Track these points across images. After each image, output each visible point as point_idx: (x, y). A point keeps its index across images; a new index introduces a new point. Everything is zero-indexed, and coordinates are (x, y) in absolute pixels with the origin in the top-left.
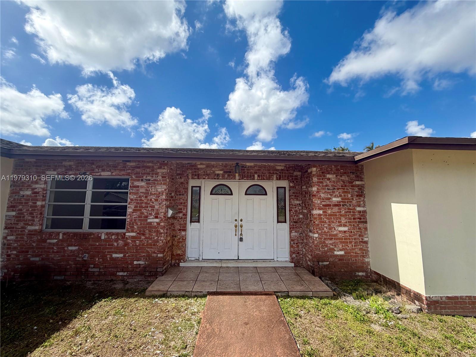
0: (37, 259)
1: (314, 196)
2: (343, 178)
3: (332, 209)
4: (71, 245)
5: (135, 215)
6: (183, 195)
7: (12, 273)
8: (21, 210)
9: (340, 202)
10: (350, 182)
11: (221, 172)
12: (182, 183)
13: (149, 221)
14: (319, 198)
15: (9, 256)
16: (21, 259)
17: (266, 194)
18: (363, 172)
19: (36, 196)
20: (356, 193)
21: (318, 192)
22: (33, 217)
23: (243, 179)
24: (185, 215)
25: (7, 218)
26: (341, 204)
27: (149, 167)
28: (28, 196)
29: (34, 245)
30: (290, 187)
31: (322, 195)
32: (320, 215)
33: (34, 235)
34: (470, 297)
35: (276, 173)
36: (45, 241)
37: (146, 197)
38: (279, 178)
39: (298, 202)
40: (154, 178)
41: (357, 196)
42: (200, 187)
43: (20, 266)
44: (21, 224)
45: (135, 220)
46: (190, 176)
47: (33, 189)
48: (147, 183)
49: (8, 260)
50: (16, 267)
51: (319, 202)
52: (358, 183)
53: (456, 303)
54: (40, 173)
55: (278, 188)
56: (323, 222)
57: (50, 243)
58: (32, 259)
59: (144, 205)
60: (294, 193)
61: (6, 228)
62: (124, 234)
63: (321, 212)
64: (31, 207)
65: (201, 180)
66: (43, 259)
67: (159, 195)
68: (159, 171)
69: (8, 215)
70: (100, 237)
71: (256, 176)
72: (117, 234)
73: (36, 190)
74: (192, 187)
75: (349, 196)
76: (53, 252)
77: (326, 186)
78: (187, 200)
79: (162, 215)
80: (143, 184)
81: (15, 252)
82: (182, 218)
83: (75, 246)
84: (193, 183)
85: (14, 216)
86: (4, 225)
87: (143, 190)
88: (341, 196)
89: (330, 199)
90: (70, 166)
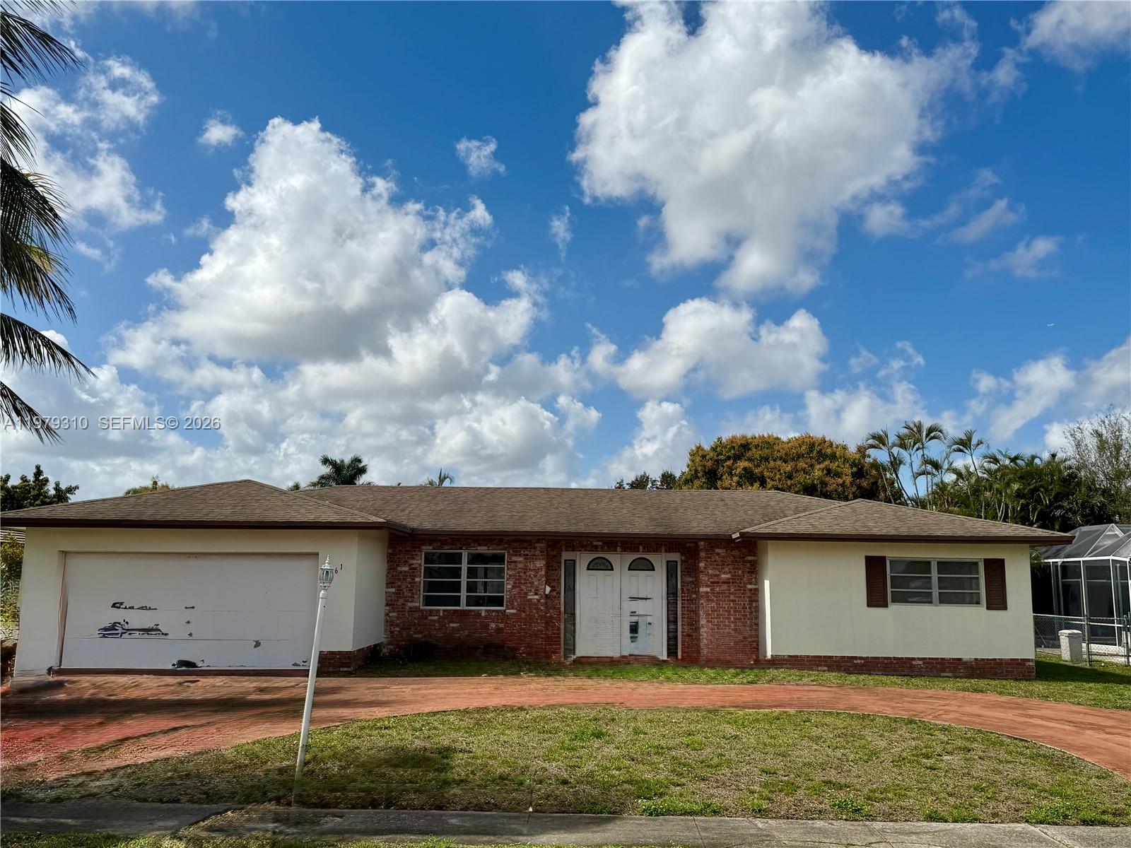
0: (420, 636)
1: (702, 572)
2: (734, 553)
3: (720, 586)
4: (452, 622)
5: (515, 591)
6: (556, 570)
7: (397, 650)
8: (400, 586)
9: (729, 579)
10: (740, 558)
11: (600, 543)
12: (554, 556)
13: (529, 597)
14: (706, 575)
15: (392, 632)
16: (405, 636)
17: (653, 570)
18: (756, 547)
19: (414, 572)
20: (748, 570)
21: (705, 568)
22: (413, 594)
23: (625, 551)
24: (559, 593)
25: (388, 594)
26: (731, 581)
27: (526, 541)
28: (405, 572)
29: (416, 621)
30: (682, 561)
31: (710, 571)
32: (707, 593)
33: (415, 611)
34: (808, 656)
35: (665, 545)
36: (426, 618)
37: (525, 573)
38: (669, 550)
39: (690, 579)
40: (532, 553)
41: (749, 572)
42: (574, 561)
43: (404, 643)
44: (401, 601)
45: (515, 597)
46: (564, 548)
47: (410, 565)
48: (525, 559)
49: (392, 637)
50: (401, 643)
51: (706, 578)
52: (750, 558)
53: (795, 660)
54: (415, 547)
55: (668, 562)
56: (709, 600)
57: (431, 620)
58: (414, 636)
59: (523, 581)
60: (686, 568)
61: (387, 605)
62: (505, 611)
63: (708, 590)
64: (410, 583)
65: (575, 552)
66: (425, 636)
67: (537, 570)
68: (537, 545)
69: (389, 592)
70: (481, 614)
71: (641, 548)
72: (497, 611)
73: (413, 566)
74: (565, 560)
75: (740, 572)
76: (435, 629)
77: (715, 561)
78: (560, 577)
79: (541, 592)
80: (521, 559)
81: (398, 629)
82: (555, 597)
83: (456, 623)
84: (566, 556)
85: (393, 593)
86: (384, 602)
87: (520, 566)
88: (730, 572)
89: (719, 575)
90: (446, 540)
